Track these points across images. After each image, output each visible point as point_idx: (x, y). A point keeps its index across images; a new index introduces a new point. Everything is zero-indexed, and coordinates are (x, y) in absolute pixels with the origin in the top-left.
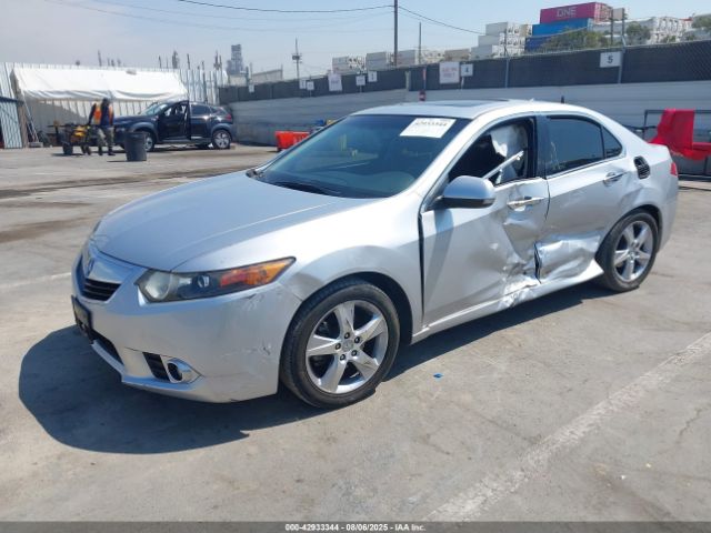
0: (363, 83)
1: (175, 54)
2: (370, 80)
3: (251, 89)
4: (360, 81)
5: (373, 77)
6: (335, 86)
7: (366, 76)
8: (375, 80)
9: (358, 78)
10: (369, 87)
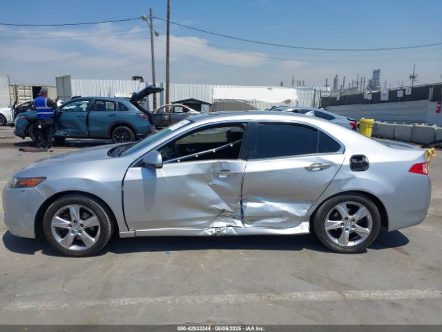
0: (402, 95)
1: (337, 76)
2: (407, 93)
3: (338, 99)
4: (400, 94)
5: (408, 92)
6: (384, 98)
7: (404, 90)
8: (410, 93)
9: (399, 92)
10: (405, 98)
